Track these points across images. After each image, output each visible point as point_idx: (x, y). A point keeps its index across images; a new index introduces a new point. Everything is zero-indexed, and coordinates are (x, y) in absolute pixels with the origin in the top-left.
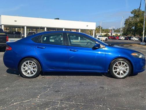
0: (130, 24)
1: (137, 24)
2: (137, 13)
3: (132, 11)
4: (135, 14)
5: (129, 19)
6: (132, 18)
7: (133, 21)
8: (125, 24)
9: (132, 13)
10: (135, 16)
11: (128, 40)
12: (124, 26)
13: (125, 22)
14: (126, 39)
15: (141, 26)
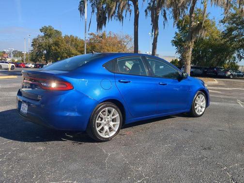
0: (41, 46)
1: (51, 47)
2: (48, 32)
3: (41, 28)
4: (45, 32)
5: (37, 39)
6: (42, 37)
7: (44, 42)
8: (32, 45)
9: (41, 31)
10: (45, 35)
11: (39, 68)
12: (32, 48)
13: (33, 42)
14: (36, 67)
15: (56, 50)
